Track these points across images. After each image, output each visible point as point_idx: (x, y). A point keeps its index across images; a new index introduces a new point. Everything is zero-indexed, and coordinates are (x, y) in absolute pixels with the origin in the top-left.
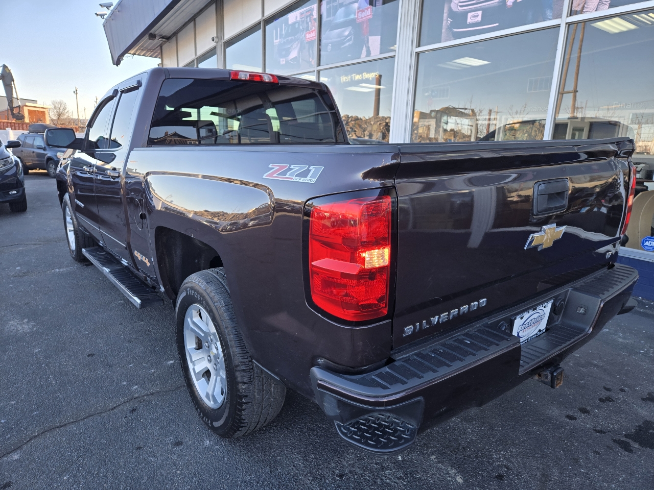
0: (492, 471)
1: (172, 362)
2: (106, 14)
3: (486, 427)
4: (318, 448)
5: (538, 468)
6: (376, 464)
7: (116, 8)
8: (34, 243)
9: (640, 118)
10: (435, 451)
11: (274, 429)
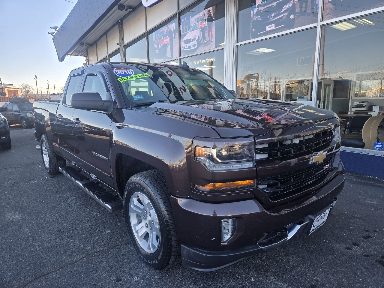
0: (308, 283)
1: (109, 231)
2: (54, 33)
3: (300, 258)
4: (203, 277)
5: (334, 280)
6: (239, 284)
7: (60, 29)
8: (18, 166)
9: (361, 77)
10: (272, 274)
11: (175, 267)
